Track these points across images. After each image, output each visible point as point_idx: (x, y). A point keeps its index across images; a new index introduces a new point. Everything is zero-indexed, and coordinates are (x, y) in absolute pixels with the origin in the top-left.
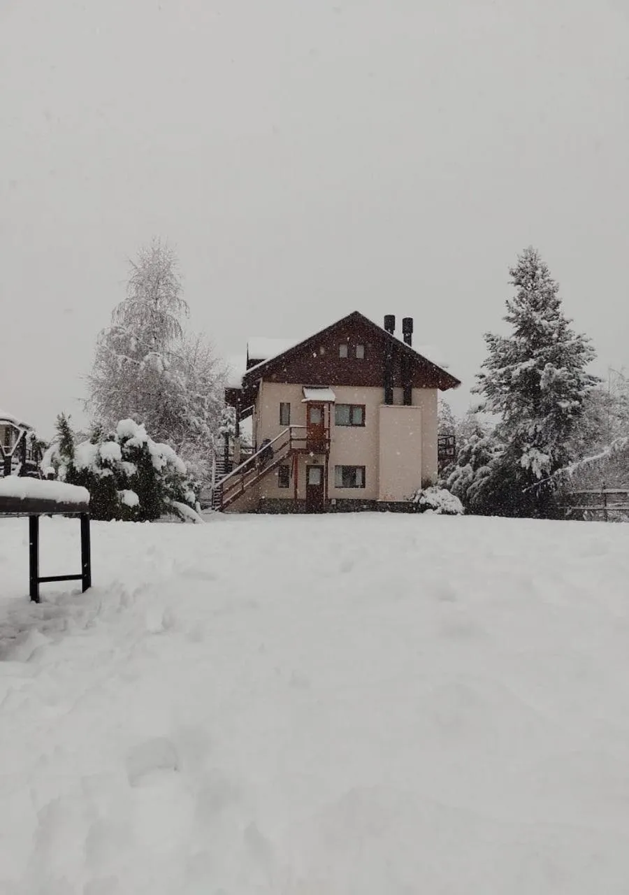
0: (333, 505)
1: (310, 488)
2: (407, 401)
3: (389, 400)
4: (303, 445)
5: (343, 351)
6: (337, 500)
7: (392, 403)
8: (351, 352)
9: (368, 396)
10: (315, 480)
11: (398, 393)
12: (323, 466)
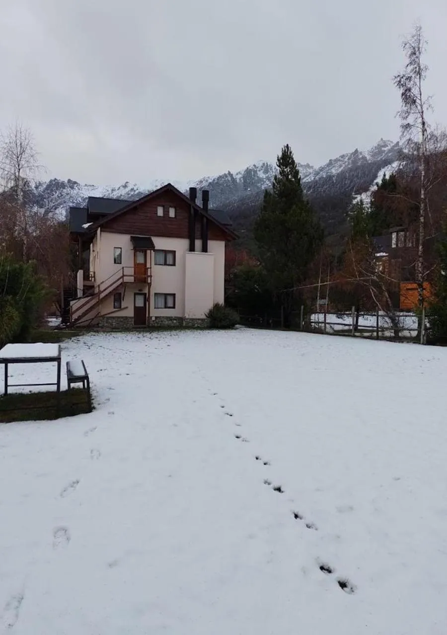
0: (153, 321)
1: (137, 309)
2: (205, 249)
3: (192, 249)
4: (132, 279)
5: (160, 212)
6: (156, 317)
7: (194, 251)
8: (166, 212)
9: (178, 245)
10: (140, 303)
11: (198, 243)
12: (146, 294)
